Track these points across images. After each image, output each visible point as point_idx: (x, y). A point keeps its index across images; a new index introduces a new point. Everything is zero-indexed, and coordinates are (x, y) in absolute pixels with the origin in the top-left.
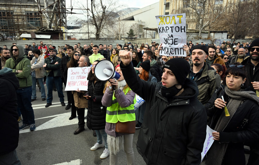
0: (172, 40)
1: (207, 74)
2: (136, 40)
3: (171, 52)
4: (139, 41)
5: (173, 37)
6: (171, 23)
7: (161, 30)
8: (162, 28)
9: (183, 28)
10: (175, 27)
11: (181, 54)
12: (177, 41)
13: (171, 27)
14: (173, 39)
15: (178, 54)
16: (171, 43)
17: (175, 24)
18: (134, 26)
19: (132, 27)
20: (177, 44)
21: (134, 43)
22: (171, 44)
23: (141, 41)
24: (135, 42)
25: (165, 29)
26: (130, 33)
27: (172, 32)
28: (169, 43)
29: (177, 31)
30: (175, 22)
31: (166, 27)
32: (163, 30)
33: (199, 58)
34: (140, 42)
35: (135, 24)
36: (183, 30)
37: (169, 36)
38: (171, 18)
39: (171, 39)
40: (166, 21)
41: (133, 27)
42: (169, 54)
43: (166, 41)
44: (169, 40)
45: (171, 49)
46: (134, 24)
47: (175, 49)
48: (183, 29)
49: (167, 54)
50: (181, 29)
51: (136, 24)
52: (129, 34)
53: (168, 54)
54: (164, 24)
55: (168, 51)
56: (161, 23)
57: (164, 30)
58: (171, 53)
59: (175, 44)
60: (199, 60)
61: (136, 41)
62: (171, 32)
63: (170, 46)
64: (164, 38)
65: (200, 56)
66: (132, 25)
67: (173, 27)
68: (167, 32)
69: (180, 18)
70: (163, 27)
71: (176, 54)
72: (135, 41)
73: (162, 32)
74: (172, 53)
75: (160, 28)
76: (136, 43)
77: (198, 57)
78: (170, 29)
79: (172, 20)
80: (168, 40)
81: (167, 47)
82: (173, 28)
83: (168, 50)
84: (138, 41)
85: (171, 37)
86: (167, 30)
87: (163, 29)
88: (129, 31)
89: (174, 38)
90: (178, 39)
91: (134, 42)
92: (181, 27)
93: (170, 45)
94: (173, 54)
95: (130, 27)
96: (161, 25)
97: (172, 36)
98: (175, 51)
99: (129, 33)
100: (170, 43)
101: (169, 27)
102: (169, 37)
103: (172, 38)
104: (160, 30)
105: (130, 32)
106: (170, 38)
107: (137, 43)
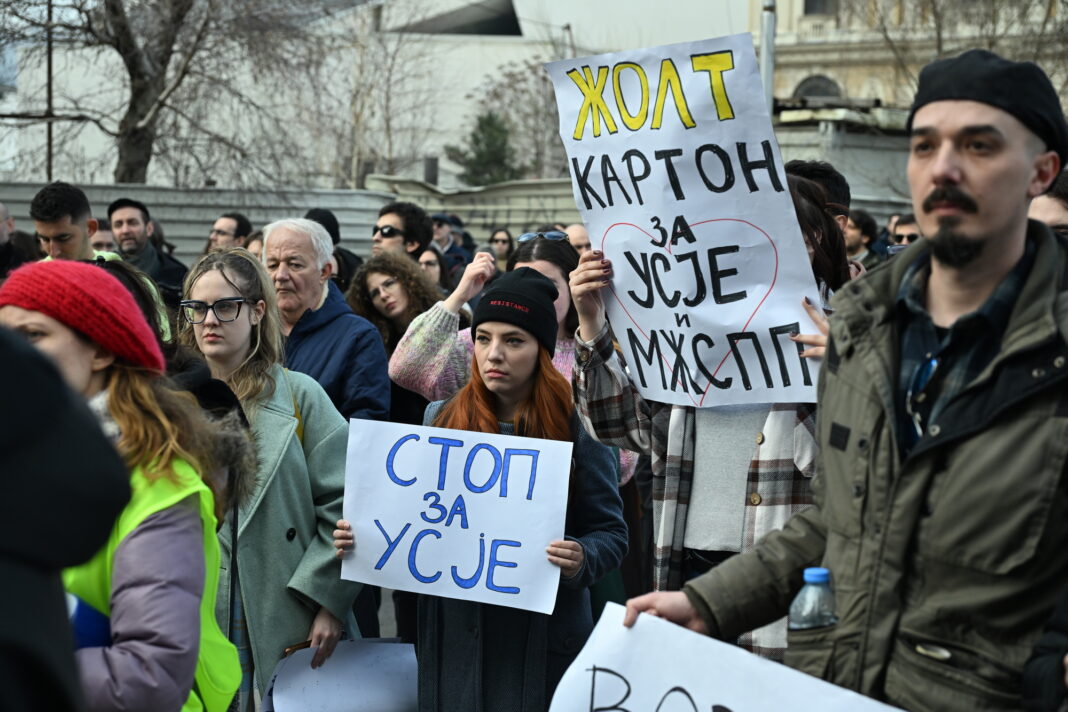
0: (689, 262)
1: (1049, 317)
2: (508, 198)
3: (701, 367)
4: (535, 204)
5: (691, 239)
6: (658, 115)
7: (596, 181)
8: (597, 166)
9: (756, 154)
10: (689, 154)
11: (786, 382)
12: (733, 272)
13: (659, 155)
14: (693, 256)
15: (770, 384)
16: (689, 290)
17: (690, 123)
18: (522, 86)
19: (496, 95)
20: (742, 295)
21: (485, 226)
22: (691, 299)
23: (549, 204)
24: (496, 213)
25: (621, 168)
26: (483, 146)
27: (679, 195)
28: (670, 296)
29: (719, 180)
30: (684, 114)
31: (627, 156)
32: (606, 180)
33: (966, 190)
34: (544, 211)
35: (522, 67)
36: (761, 176)
37: (664, 233)
38: (653, 82)
39: (680, 258)
40: (621, 102)
41: (509, 95)
42: (698, 391)
43: (646, 278)
44: (667, 267)
45: (701, 344)
46: (512, 64)
47: (733, 338)
48: (758, 165)
49: (679, 386)
50: (748, 167)
51: (534, 70)
52: (467, 163)
53: (686, 390)
54: (613, 129)
55: (680, 362)
56: (589, 125)
57: (615, 178)
58: (712, 380)
59: (720, 299)
60: (968, 205)
61: (503, 207)
62: (671, 194)
63: (685, 317)
64: (628, 255)
65: (978, 171)
66: (498, 77)
67: (678, 152)
68: (641, 203)
69: (715, 70)
70: (606, 160)
71: (747, 384)
72: (495, 201)
73: (605, 199)
74: (721, 378)
75: (582, 170)
76: (502, 220)
77: (956, 176)
78: (659, 167)
79: (662, 92)
80: (659, 263)
81: (662, 332)
82: (674, 159)
83: (677, 350)
84: (521, 204)
85: (676, 236)
86: (635, 180)
87: (610, 175)
88: (470, 129)
89: (701, 249)
90: (734, 249)
91: (484, 216)
92: (742, 148)
93: (681, 308)
94: (727, 383)
95: (481, 96)
96: (588, 137)
97: (683, 230)
98: (732, 358)
99: (464, 147)
100: (677, 294)
101: (651, 158)
102: (659, 239)
103: (683, 246)
104: (590, 181)
105: (476, 140)
106: (670, 252)
107: (513, 220)
